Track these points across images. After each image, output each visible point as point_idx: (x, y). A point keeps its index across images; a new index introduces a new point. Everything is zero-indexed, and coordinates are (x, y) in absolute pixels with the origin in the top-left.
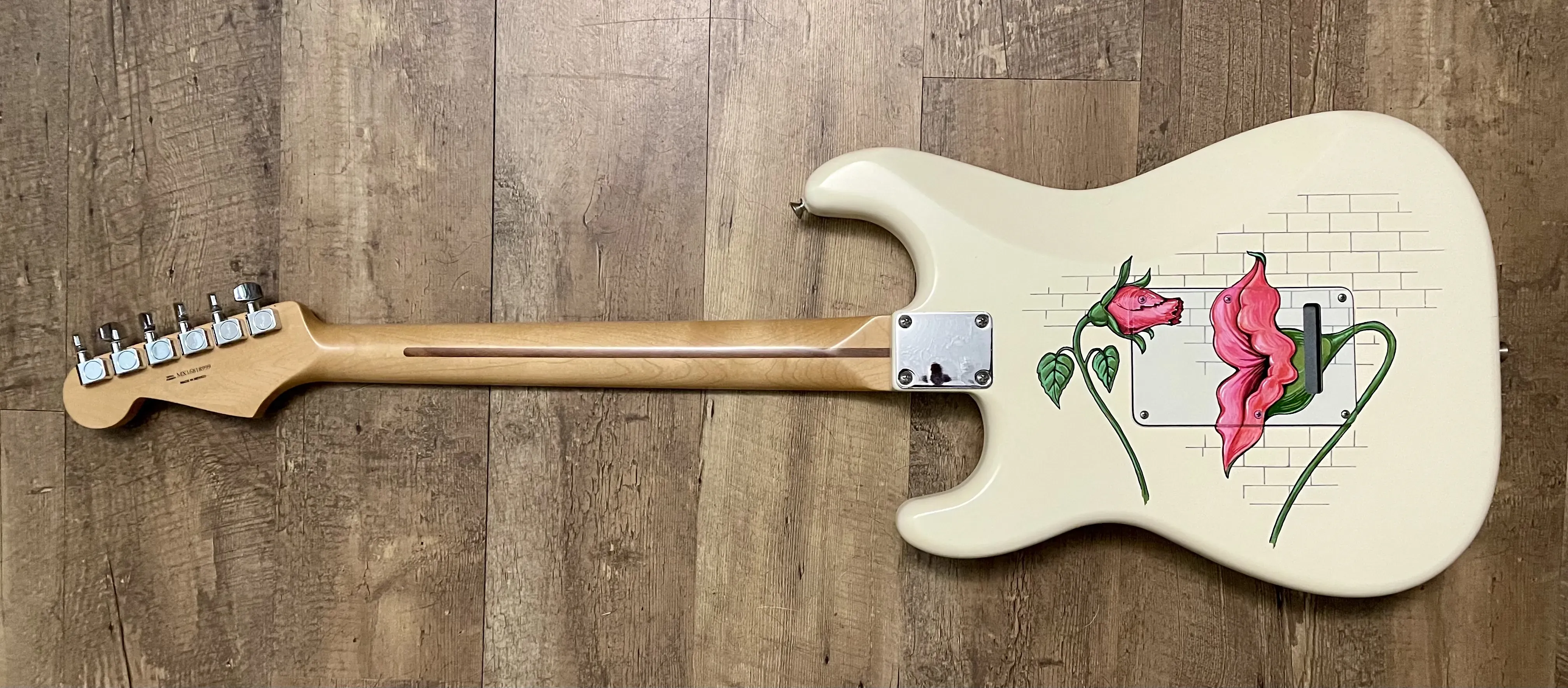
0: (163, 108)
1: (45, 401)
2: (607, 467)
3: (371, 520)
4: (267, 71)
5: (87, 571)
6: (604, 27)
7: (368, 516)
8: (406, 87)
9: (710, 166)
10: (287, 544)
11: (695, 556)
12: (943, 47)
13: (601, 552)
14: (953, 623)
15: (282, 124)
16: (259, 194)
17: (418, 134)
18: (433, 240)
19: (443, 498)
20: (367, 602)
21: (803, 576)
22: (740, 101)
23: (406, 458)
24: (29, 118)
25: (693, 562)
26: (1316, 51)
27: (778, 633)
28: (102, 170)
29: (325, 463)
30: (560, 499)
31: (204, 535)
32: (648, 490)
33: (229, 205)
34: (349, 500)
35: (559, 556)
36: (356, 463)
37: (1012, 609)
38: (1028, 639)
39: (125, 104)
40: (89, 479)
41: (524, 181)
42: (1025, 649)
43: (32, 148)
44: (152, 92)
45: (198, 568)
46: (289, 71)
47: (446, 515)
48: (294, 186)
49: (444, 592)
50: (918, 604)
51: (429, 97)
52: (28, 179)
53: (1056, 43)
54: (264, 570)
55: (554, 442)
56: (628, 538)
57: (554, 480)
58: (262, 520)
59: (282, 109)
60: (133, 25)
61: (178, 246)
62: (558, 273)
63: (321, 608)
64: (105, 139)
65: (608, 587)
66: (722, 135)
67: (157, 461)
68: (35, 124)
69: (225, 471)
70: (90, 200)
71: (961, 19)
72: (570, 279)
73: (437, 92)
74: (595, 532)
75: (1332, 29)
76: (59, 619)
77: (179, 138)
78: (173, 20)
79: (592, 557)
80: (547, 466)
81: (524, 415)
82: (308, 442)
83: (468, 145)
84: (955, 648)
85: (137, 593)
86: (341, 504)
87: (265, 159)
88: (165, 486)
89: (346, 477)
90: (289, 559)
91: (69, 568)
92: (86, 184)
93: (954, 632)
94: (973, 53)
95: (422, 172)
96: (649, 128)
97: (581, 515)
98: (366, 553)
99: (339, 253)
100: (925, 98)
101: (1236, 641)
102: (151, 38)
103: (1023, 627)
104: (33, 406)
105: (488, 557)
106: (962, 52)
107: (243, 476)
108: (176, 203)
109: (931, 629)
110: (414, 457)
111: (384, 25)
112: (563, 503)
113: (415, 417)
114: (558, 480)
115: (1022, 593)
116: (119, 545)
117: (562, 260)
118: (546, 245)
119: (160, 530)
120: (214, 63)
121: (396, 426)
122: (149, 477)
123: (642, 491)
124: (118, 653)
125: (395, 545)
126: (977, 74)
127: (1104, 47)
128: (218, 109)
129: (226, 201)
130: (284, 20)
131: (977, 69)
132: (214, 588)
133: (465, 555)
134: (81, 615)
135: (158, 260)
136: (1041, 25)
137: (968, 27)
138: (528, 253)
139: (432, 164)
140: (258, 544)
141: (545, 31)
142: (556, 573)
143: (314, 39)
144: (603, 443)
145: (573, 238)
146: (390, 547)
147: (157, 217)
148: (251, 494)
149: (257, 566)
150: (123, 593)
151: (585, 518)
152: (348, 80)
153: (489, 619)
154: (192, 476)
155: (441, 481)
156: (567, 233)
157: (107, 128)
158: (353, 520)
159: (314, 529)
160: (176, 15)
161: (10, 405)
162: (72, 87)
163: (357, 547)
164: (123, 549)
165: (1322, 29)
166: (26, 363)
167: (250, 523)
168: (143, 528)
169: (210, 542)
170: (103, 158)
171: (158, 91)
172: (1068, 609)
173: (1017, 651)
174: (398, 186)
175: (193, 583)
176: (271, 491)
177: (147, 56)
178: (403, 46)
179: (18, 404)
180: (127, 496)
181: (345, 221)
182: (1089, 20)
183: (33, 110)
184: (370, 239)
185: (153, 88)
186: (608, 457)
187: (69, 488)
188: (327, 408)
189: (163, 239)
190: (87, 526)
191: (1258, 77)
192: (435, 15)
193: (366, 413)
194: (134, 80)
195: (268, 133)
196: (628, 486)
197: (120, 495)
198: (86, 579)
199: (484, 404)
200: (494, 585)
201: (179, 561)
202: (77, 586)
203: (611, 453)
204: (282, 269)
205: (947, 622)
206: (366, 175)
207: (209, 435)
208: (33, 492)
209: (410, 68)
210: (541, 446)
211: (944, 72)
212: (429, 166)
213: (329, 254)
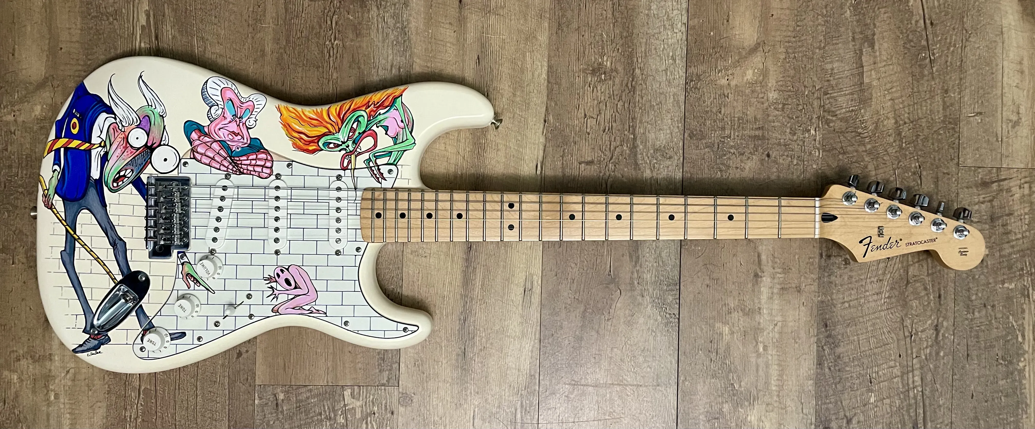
0: (892, 364)
1: (972, 173)
2: (607, 130)
3: (761, 96)
4: (825, 387)
5: (947, 62)
6: (607, 417)
7: (763, 98)
8: (735, 378)
9: (539, 328)
10: (816, 79)
11: (548, 72)
12: (386, 406)
13: (610, 74)
14: (376, 25)
15: (815, 354)
16: (831, 308)
17: (728, 347)
18: (718, 279)
19: (714, 110)
20: (764, 41)
21: (476, 57)
22: (519, 370)
23: (738, 136)
24: (979, 356)
25: (550, 67)
26: (139, 405)
27: (493, 19)
28: (932, 324)
29: (790, 133)
30: (637, 109)
31: (870, 86)
32: (579, 116)
33: (851, 301)
34: (775, 108)
35: (638, 71)
36: (770, 133)
37: (337, 35)
38: (326, 15)
39: (917, 366)
40: (943, 122)
41: (659, 318)
42: (328, 8)
43: (978, 338)
44: (899, 374)
45: (875, 63)
46: (810, 388)
47: (712, 98)
48: (808, 313)
49: (714, 48)
50: (400, 38)
51: (720, 372)
52: (981, 317)
53: (311, 409)
54: (831, 62)
55: (641, 147)
56: (593, 83)
57: (641, 122)
58: (832, 95)
59: (815, 363)
60: (910, 417)
61: (884, 274)
62: (638, 258)
63: (794, 37)
64: (930, 343)
65: (606, 51)
66: (531, 348)
67: (899, 134)
68: (975, 353)
69: (855, 128)
70: (940, 304)
71: (374, 424)
72: (630, 254)
73: (715, 374)
74: (614, 87)
75: (129, 420)
76: (966, 30)
77: (882, 344)
78: (885, 420)
79: (616, 71)
80: (645, 131)
81: (660, 164)
82: (802, 147)
83: (695, 340)
84: (375, 9)
85: (915, 47)
86: (780, 106)
87: (827, 331)
88: (895, 118)
89: (776, 124)
90: (815, 69)
91: (958, 64)
92: (942, 315)
93: (375, 20)
94: (366, 403)
95: (726, 323)
96: (578, 352)
97: (623, 97)
98: (765, 73)
99: (779, 270)
100: (397, 372)
101: (186, 13)
102: (899, 408)
103: (329, 22)
104: (980, 170)
105: (684, 71)
106: (373, 403)
107: (844, 125)
108: (884, 302)
109: (391, 22)
110: (732, 137)
111: (749, 418)
112: (635, 107)
113: (731, 163)
114: (638, 122)
115: (330, 45)
116: (926, 78)
117: (635, 266)
118: (645, 275)
119: (899, 88)
120: (858, 393)
121: (744, 158)
122: (905, 123)
123: (583, 115)
124: (927, 8)
125: (745, 79)
126: (363, 389)
127: (279, 407)
128: (856, 363)
129: (852, 303)
130: (813, 420)
131: (363, 392)
132: (864, 50)
133: (700, 72)
134: (951, 33)
135: (896, 266)
136: (322, 421)
137: (369, 419)
138: (657, 270)
139: (719, 328)
140: (834, 79)
141: (645, 414)
142: (640, 60)
143: (794, 408)
144: (609, 147)
145: (628, 281)
146: (749, 77)
147: (897, 293)
148: (838, 112)
149: (836, 65)
150: (924, 47)
151: (621, 97)
152: (773, 382)
153: (684, 30)
154: (877, 124)
155: (715, 121)
156: (632, 284)
157: (928, 351)
158: (773, 95)
159: (798, 90)
160: (883, 423)
161: (995, 170)
162: (951, 378)
163: (770, 77)
164: (923, 76)
165: (136, 419)
166: (984, 198)
167: (839, 93)
168: (910, 90)
169: (866, 80)
170: (931, 332)
171: (895, 374)
172: (299, 34)
173: (334, 7)
174: (741, 313)
175: (878, 53)
176: (826, 114)
177: (902, 397)
178: (737, 405)
179: (990, 171)
180: (919, 111)
181: (775, 291)
182: (290, 424)
183: (976, 362)
184: (759, 279)
185: (898, 376)
186: (606, 137)
187: (958, 116)
188: (788, 169)
189: (893, 279)
190: (946, 91)
191: (177, 388)
192: (716, 424)
193: (763, 166)
194: (910, 381)
195: (825, 347)
196: (593, 117)
197: (924, 112)
198: (947, 56)
199: (687, 172)
200: (681, 52)
201: (887, 68)
202: (953, 51)
203: (604, 139)
204: (817, 260)
205: (380, 26)
206: (761, 321)
207: (866, 151)
208: (981, 113)
209: (732, 390)
210: (649, 144)
211: (385, 390)
212: (721, 327)
213: (786, 270)
